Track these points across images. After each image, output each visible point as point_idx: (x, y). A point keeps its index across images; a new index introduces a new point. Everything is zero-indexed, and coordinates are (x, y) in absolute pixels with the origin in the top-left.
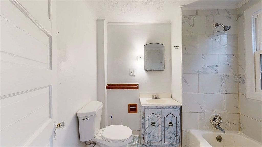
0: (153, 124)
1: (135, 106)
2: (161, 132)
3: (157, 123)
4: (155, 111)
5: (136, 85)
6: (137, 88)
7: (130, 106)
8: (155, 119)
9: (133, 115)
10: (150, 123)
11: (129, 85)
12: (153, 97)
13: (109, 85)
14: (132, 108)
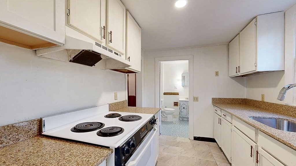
0: (184, 108)
1: (177, 103)
2: (187, 112)
3: (185, 108)
4: (185, 103)
5: (178, 93)
6: (178, 94)
7: (175, 103)
8: (185, 106)
9: (176, 107)
10: (182, 108)
11: (174, 93)
12: (186, 99)
13: (165, 93)
14: (176, 104)
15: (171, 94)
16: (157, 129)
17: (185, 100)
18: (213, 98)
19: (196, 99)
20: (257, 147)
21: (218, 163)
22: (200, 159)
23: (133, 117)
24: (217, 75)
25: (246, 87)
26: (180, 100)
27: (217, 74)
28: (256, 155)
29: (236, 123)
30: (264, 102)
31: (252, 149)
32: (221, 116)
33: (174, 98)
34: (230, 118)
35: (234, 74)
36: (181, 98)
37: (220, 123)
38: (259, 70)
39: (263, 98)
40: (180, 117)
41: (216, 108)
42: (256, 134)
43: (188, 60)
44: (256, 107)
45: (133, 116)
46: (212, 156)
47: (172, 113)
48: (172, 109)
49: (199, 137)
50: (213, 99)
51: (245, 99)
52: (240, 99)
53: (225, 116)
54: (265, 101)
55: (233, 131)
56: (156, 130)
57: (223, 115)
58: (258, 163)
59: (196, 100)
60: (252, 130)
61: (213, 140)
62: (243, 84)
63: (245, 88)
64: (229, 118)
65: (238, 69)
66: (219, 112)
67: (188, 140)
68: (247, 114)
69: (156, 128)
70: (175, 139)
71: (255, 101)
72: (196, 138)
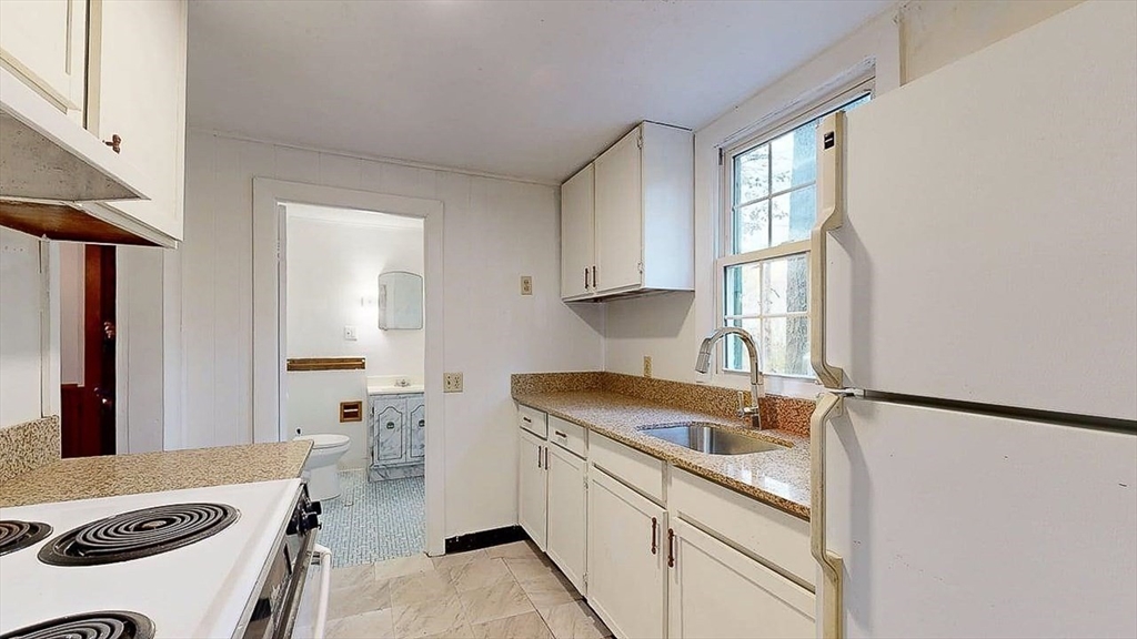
0: (391, 425)
1: (357, 405)
2: (404, 440)
3: (397, 425)
4: (394, 403)
5: (359, 360)
6: (362, 366)
7: (345, 406)
8: (394, 417)
9: (352, 425)
10: (383, 424)
11: (343, 360)
12: (397, 384)
13: (293, 361)
14: (351, 412)
15: (327, 368)
16: (328, 550)
17: (391, 388)
18: (513, 376)
19: (453, 383)
20: (666, 516)
21: (545, 613)
22: (484, 625)
23: (170, 521)
24: (527, 289)
25: (605, 337)
26: (372, 389)
27: (527, 286)
28: (667, 545)
29: (601, 453)
30: (651, 380)
31: (654, 527)
32: (545, 439)
33: (342, 387)
34: (583, 443)
35: (579, 291)
36: (375, 383)
37: (543, 462)
38: (649, 284)
39: (647, 368)
40: (373, 468)
41: (526, 412)
42: (666, 480)
43: (422, 221)
44: (631, 395)
45: (168, 516)
46: (522, 593)
47: (334, 458)
48: (336, 437)
49: (466, 535)
50: (516, 379)
51: (602, 373)
52: (589, 373)
53: (564, 436)
54: (652, 377)
55: (590, 481)
56: (327, 561)
57: (557, 433)
58: (672, 566)
59: (452, 388)
60: (653, 467)
61: (514, 534)
62: (596, 326)
63: (602, 339)
64: (575, 442)
65: (591, 275)
66: (538, 425)
67: (421, 560)
68: (628, 421)
69: (318, 548)
70: (365, 573)
71: (630, 378)
72: (454, 546)
